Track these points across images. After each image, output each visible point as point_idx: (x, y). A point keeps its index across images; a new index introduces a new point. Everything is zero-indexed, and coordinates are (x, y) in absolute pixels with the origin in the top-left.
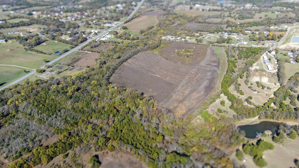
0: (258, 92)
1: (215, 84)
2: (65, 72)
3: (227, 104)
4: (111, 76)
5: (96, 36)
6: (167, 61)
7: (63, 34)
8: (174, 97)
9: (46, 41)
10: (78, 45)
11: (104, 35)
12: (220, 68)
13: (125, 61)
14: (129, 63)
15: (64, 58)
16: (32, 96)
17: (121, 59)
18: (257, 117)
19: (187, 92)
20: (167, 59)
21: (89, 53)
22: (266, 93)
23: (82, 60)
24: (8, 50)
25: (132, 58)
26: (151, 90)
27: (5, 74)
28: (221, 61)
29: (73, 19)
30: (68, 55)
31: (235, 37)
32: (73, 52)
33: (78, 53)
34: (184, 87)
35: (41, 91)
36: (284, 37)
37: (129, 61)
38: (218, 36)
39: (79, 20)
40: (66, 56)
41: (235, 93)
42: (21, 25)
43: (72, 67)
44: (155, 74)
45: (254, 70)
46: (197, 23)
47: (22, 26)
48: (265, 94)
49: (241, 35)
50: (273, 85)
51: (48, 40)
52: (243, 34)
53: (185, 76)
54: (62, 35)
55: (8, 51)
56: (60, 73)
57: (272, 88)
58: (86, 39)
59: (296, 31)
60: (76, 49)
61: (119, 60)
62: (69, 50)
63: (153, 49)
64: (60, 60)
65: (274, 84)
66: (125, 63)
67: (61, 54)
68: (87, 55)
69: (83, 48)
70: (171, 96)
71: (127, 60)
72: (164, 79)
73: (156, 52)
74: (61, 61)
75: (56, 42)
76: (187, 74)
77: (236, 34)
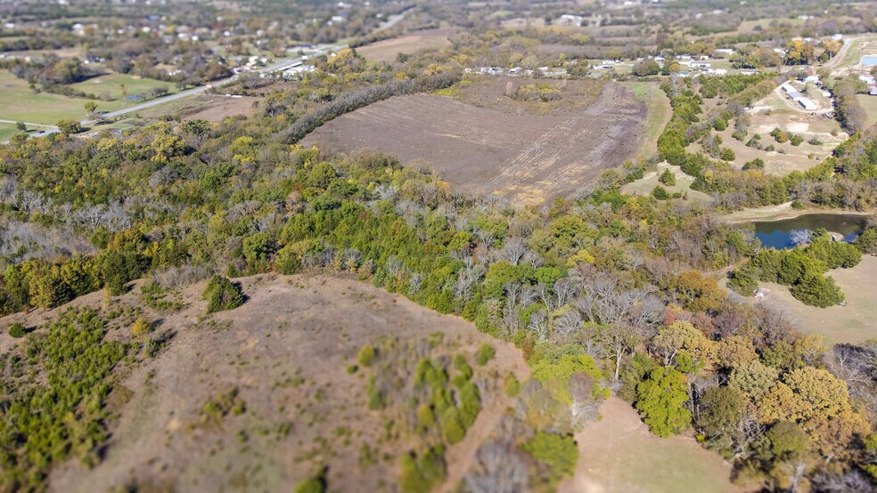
0: (780, 152)
1: (637, 145)
3: (679, 181)
4: (302, 138)
5: (261, 69)
6: (480, 110)
7: (158, 63)
8: (505, 174)
9: (104, 74)
10: (202, 85)
11: (287, 68)
12: (648, 118)
13: (348, 111)
14: (361, 115)
15: (156, 106)
17: (334, 103)
18: (788, 205)
19: (547, 164)
20: (482, 107)
21: (235, 98)
22: (806, 152)
23: (211, 111)
25: (370, 106)
28: (652, 105)
29: (195, 38)
31: (688, 63)
32: (186, 97)
33: (200, 98)
34: (538, 155)
35: (63, 157)
36: (836, 57)
37: (361, 111)
39: (213, 39)
40: (162, 104)
42: (30, 47)
44: (445, 133)
45: (759, 113)
46: (569, 43)
47: (35, 49)
48: (805, 155)
49: (703, 59)
50: (827, 137)
51: (109, 74)
52: (710, 56)
53: (541, 135)
54: (155, 65)
57: (825, 143)
58: (231, 74)
59: (868, 46)
60: (198, 91)
61: (325, 106)
62: (174, 93)
63: (438, 88)
64: (141, 110)
65: (829, 134)
66: (348, 116)
67: (146, 100)
68: (229, 101)
69: (220, 89)
71: (354, 108)
72: (472, 141)
73: (446, 94)
74: (144, 112)
75: (135, 77)
77: (689, 57)
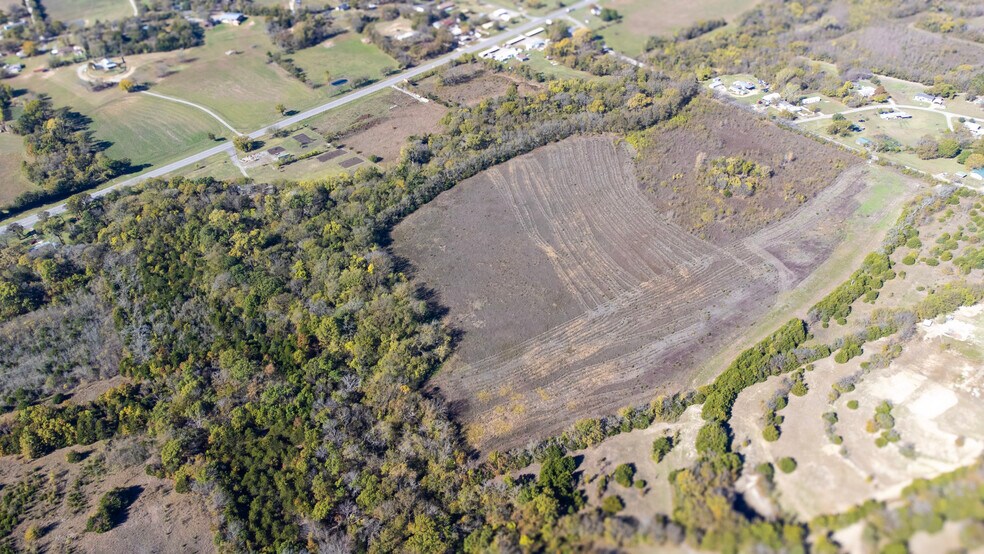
0: (845, 452)
1: (713, 352)
2: (305, 161)
3: (676, 455)
4: (411, 213)
5: (495, 35)
6: (637, 192)
7: (398, 14)
8: (526, 358)
9: (340, 33)
10: (414, 66)
11: (521, 37)
12: (802, 285)
13: (498, 162)
15: (338, 108)
16: (156, 231)
17: (487, 151)
19: (586, 351)
20: (645, 187)
21: (422, 103)
22: (878, 466)
23: (380, 128)
24: (229, 53)
25: (530, 154)
26: (477, 305)
27: (169, 137)
28: (841, 252)
30: (358, 100)
32: (381, 91)
33: (390, 98)
34: (595, 328)
38: (950, 118)
41: (752, 419)
43: (335, 149)
44: (551, 241)
45: (936, 340)
48: (870, 470)
51: (346, 32)
53: (643, 280)
54: (394, 18)
55: (226, 57)
56: (288, 163)
57: (926, 456)
58: (455, 45)
60: (397, 81)
61: (473, 155)
62: (376, 81)
66: (493, 172)
67: (344, 92)
68: (410, 110)
69: (422, 79)
70: (520, 352)
71: (508, 157)
72: (560, 270)
73: (634, 142)
74: (325, 117)
75: (363, 40)
76: (659, 272)
